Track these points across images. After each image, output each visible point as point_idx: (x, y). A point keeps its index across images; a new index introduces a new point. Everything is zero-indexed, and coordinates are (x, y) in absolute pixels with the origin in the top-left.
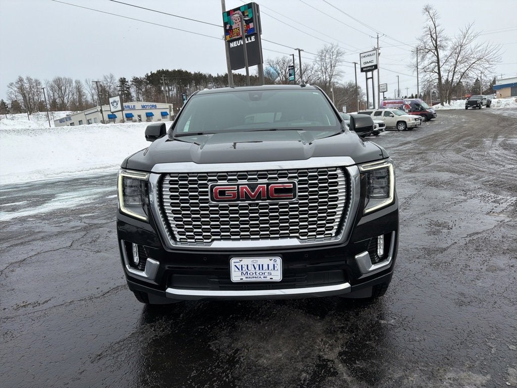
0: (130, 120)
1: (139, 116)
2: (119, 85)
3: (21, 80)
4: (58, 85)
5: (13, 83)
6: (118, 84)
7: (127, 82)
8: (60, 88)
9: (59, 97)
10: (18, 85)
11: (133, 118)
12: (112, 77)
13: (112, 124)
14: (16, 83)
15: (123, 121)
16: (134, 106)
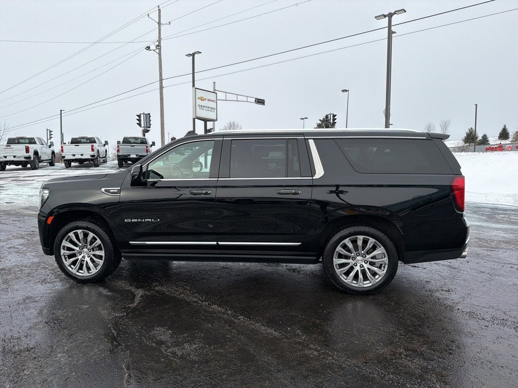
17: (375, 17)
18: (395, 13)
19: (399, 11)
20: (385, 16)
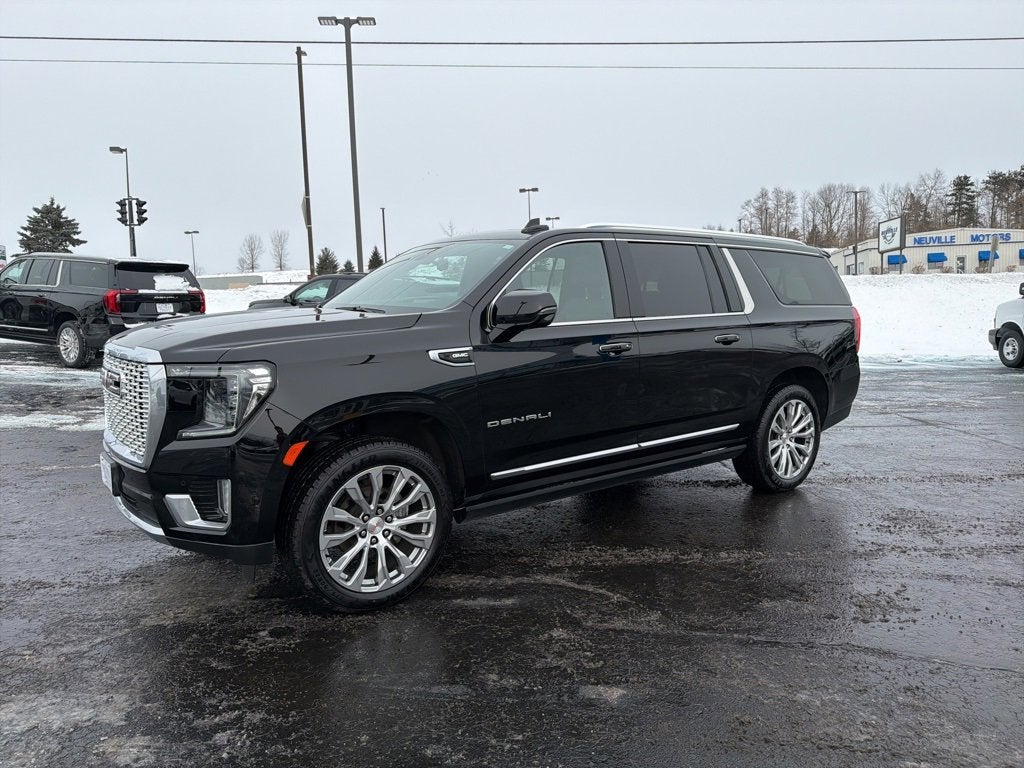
0: (939, 267)
1: (962, 259)
2: (949, 194)
3: (764, 194)
4: (825, 199)
5: (749, 201)
6: (950, 190)
7: (972, 184)
8: (828, 206)
9: (823, 222)
10: (757, 205)
11: (946, 264)
12: (938, 176)
13: (893, 275)
14: (756, 200)
15: (918, 270)
16: (952, 238)
17: (320, 19)
18: (357, 21)
19: (366, 19)
20: (337, 22)
